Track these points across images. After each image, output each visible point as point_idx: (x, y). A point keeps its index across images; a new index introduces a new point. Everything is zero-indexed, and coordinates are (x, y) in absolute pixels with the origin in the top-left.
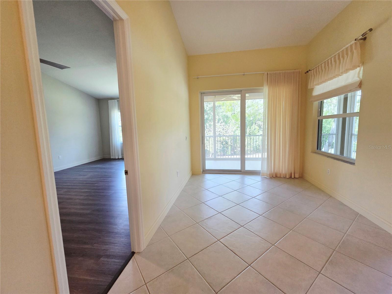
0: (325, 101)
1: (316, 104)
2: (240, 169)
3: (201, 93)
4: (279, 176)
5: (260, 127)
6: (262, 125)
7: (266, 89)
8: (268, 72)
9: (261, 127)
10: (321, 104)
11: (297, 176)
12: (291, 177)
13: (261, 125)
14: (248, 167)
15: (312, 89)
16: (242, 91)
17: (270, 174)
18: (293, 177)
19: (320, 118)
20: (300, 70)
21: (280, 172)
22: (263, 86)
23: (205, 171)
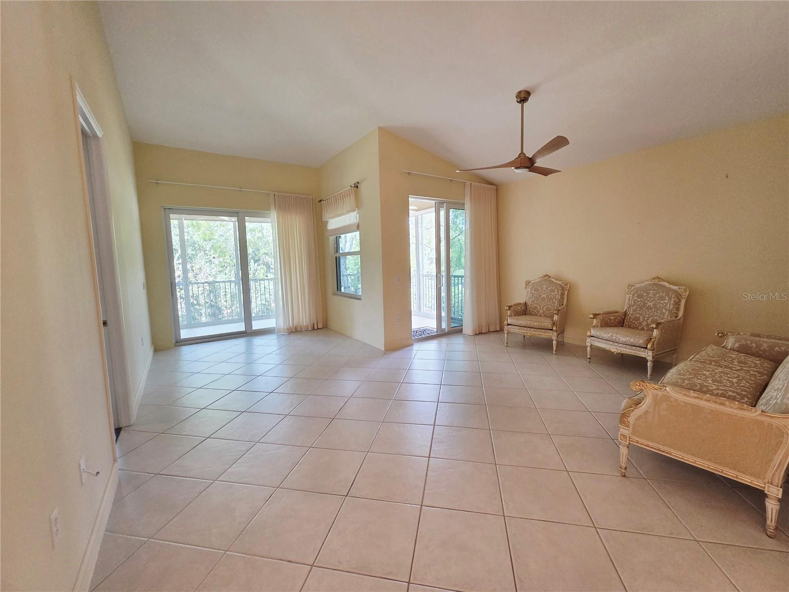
0: (343, 236)
1: (332, 239)
2: (244, 330)
3: (164, 208)
4: (299, 329)
5: (268, 267)
6: (273, 263)
7: (274, 214)
8: (276, 193)
9: (271, 266)
10: (337, 240)
11: (320, 326)
12: (314, 329)
13: (270, 262)
14: (256, 325)
15: (327, 222)
16: (238, 212)
17: (288, 329)
18: (316, 328)
19: (337, 255)
20: (314, 197)
21: (301, 325)
22: (269, 210)
23: (181, 343)
